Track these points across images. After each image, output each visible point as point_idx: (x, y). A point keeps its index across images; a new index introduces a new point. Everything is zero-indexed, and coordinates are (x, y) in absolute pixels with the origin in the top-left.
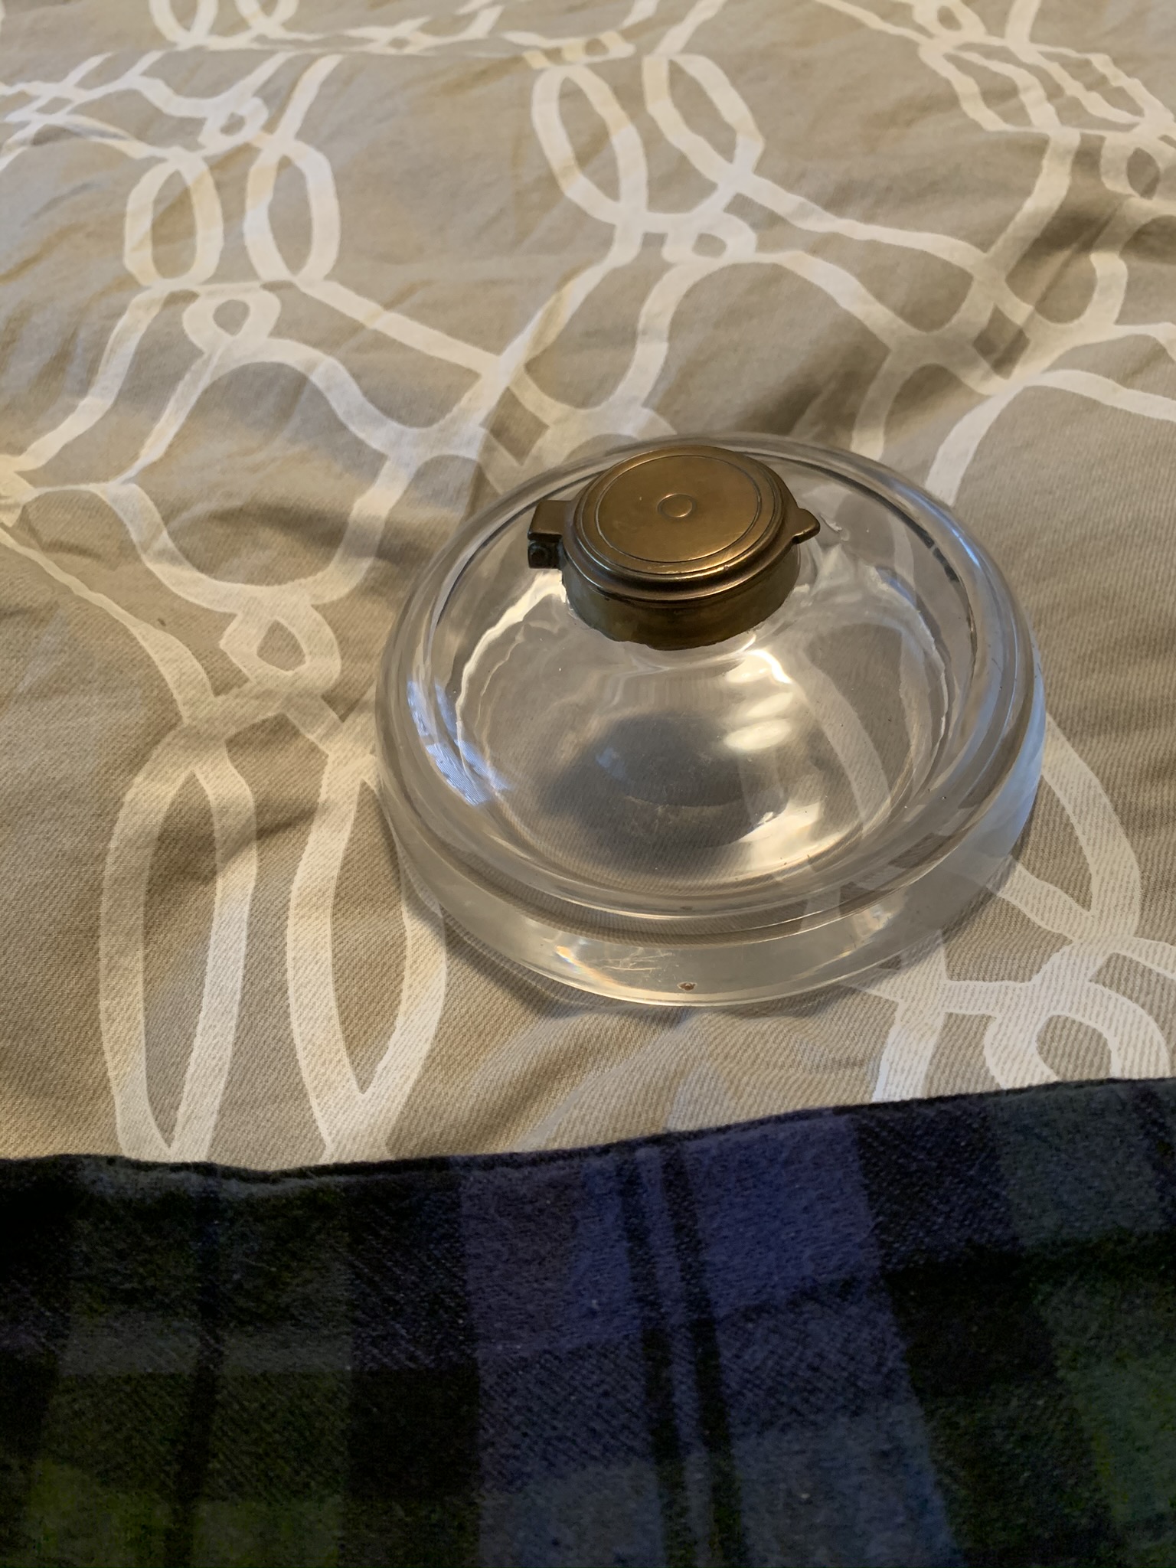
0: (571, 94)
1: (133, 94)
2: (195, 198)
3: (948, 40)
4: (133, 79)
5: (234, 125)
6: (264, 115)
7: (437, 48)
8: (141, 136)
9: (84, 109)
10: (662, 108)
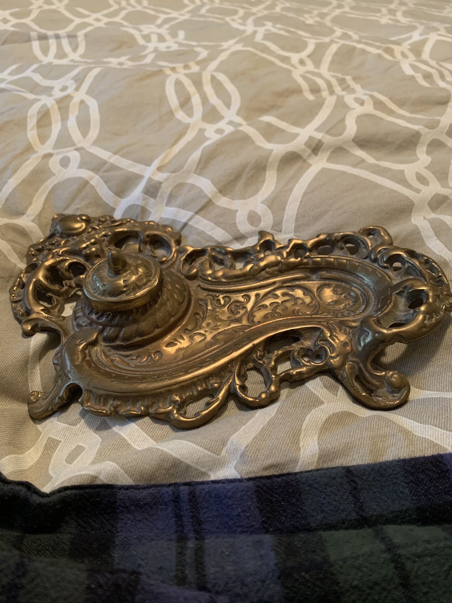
0: (178, 84)
1: (29, 78)
2: (51, 112)
3: (302, 69)
4: (28, 73)
5: (64, 89)
6: (75, 86)
7: (134, 66)
8: (31, 92)
9: (11, 82)
10: (209, 89)
